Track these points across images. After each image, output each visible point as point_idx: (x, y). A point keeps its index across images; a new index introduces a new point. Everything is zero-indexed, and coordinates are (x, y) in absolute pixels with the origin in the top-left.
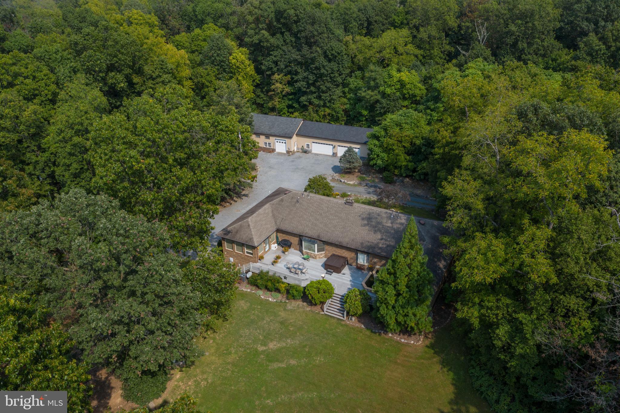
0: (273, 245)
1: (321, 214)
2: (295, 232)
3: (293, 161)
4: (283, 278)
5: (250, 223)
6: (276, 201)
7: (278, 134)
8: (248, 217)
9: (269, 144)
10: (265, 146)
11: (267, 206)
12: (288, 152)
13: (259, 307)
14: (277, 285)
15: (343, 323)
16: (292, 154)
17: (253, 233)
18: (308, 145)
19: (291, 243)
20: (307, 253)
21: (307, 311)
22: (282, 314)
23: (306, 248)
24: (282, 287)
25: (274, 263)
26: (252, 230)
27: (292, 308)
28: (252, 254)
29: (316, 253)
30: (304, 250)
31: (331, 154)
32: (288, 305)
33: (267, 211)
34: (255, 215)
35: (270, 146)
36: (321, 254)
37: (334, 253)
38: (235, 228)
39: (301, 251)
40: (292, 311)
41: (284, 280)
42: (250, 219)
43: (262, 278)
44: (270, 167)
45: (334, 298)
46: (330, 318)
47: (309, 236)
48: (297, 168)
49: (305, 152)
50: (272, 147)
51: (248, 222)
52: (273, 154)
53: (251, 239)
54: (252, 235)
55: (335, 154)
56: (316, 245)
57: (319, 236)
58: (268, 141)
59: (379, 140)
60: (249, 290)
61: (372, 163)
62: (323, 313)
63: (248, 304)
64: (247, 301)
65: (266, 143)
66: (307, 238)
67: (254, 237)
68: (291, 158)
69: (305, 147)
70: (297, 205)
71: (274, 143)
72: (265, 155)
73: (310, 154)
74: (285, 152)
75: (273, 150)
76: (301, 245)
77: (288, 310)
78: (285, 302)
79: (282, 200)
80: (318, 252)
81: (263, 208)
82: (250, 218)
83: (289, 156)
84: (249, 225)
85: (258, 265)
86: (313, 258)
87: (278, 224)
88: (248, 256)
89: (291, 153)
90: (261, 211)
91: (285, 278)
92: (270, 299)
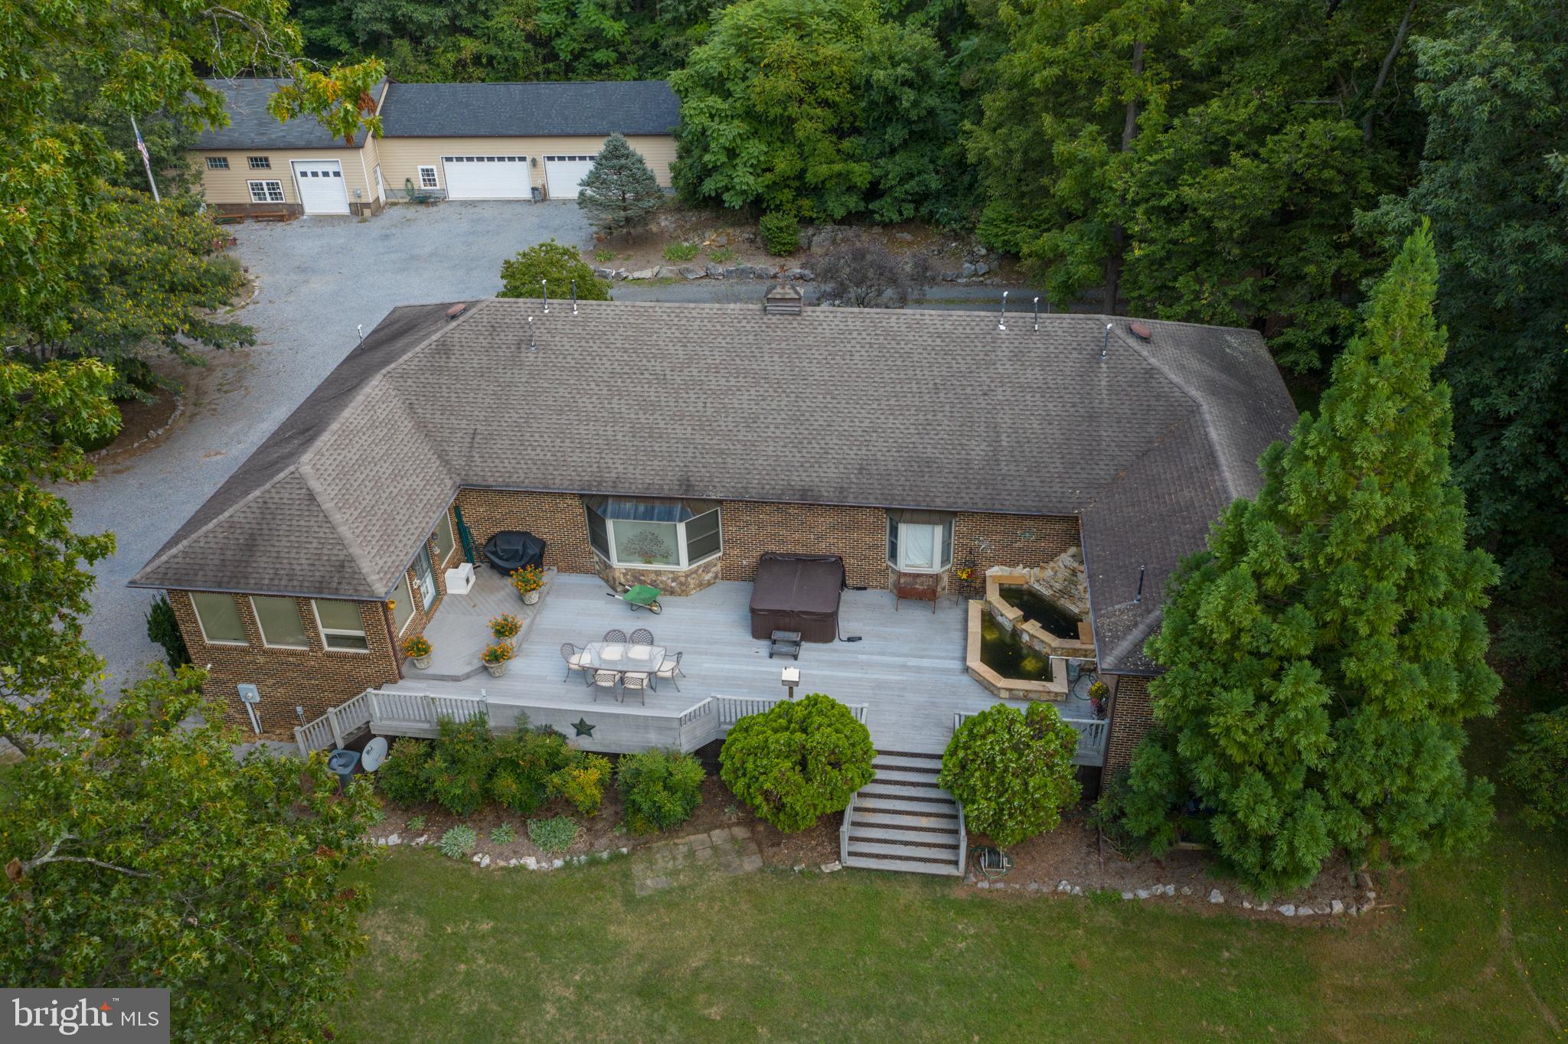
0: (450, 573)
1: (663, 379)
2: (558, 483)
3: (387, 237)
4: (571, 732)
5: (316, 485)
6: (412, 356)
7: (302, 143)
8: (292, 456)
9: (273, 186)
10: (255, 200)
11: (375, 387)
12: (358, 209)
13: (486, 926)
14: (556, 779)
15: (958, 893)
16: (374, 215)
17: (344, 530)
18: (428, 172)
19: (543, 544)
20: (637, 577)
21: (748, 877)
22: (628, 931)
23: (626, 553)
24: (586, 783)
25: (495, 659)
26: (337, 517)
27: (663, 882)
28: (360, 642)
29: (684, 565)
30: (619, 565)
31: (527, 194)
32: (638, 868)
33: (381, 413)
34: (325, 439)
35: (276, 195)
36: (706, 568)
37: (772, 548)
38: (232, 525)
39: (604, 572)
40: (670, 900)
41: (580, 744)
42: (306, 463)
43: (454, 761)
44: (302, 269)
45: (880, 775)
46: (880, 885)
47: (634, 490)
48: (413, 258)
49: (423, 200)
50: (286, 198)
51: (299, 480)
52: (295, 223)
53: (345, 567)
54: (340, 542)
55: (540, 195)
56: (681, 529)
57: (687, 484)
58: (262, 176)
59: (727, 95)
60: (394, 839)
61: (709, 186)
62: (837, 866)
63: (418, 926)
64: (403, 907)
65: (257, 188)
66: (628, 506)
67: (355, 551)
68: (376, 227)
69: (419, 184)
70: (530, 356)
71: (293, 181)
72: (266, 233)
73: (441, 206)
74: (346, 211)
75: (294, 212)
76: (599, 541)
77: (649, 900)
78: (616, 858)
79: (444, 348)
80: (693, 557)
81: (360, 398)
82: (306, 458)
83: (364, 221)
84: (311, 497)
85: (409, 690)
86: (672, 593)
87: (458, 462)
88: (344, 657)
89: (367, 212)
90: (352, 413)
91: (583, 729)
92: (531, 863)
